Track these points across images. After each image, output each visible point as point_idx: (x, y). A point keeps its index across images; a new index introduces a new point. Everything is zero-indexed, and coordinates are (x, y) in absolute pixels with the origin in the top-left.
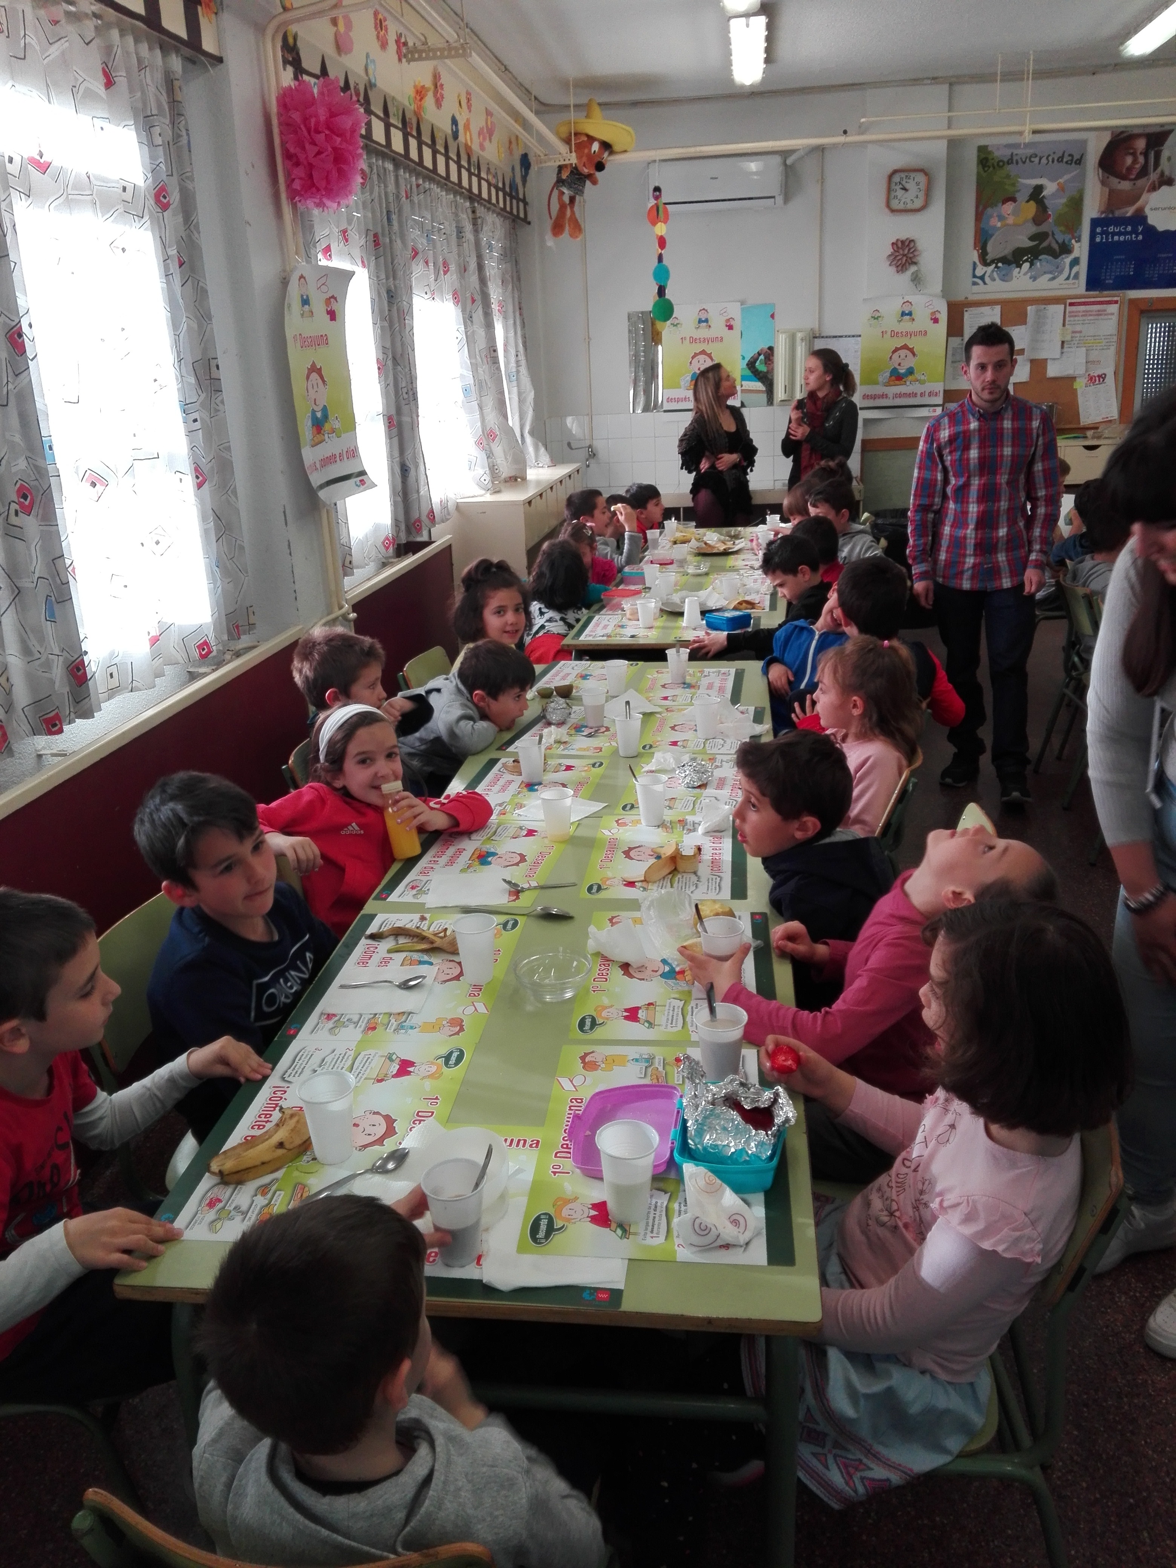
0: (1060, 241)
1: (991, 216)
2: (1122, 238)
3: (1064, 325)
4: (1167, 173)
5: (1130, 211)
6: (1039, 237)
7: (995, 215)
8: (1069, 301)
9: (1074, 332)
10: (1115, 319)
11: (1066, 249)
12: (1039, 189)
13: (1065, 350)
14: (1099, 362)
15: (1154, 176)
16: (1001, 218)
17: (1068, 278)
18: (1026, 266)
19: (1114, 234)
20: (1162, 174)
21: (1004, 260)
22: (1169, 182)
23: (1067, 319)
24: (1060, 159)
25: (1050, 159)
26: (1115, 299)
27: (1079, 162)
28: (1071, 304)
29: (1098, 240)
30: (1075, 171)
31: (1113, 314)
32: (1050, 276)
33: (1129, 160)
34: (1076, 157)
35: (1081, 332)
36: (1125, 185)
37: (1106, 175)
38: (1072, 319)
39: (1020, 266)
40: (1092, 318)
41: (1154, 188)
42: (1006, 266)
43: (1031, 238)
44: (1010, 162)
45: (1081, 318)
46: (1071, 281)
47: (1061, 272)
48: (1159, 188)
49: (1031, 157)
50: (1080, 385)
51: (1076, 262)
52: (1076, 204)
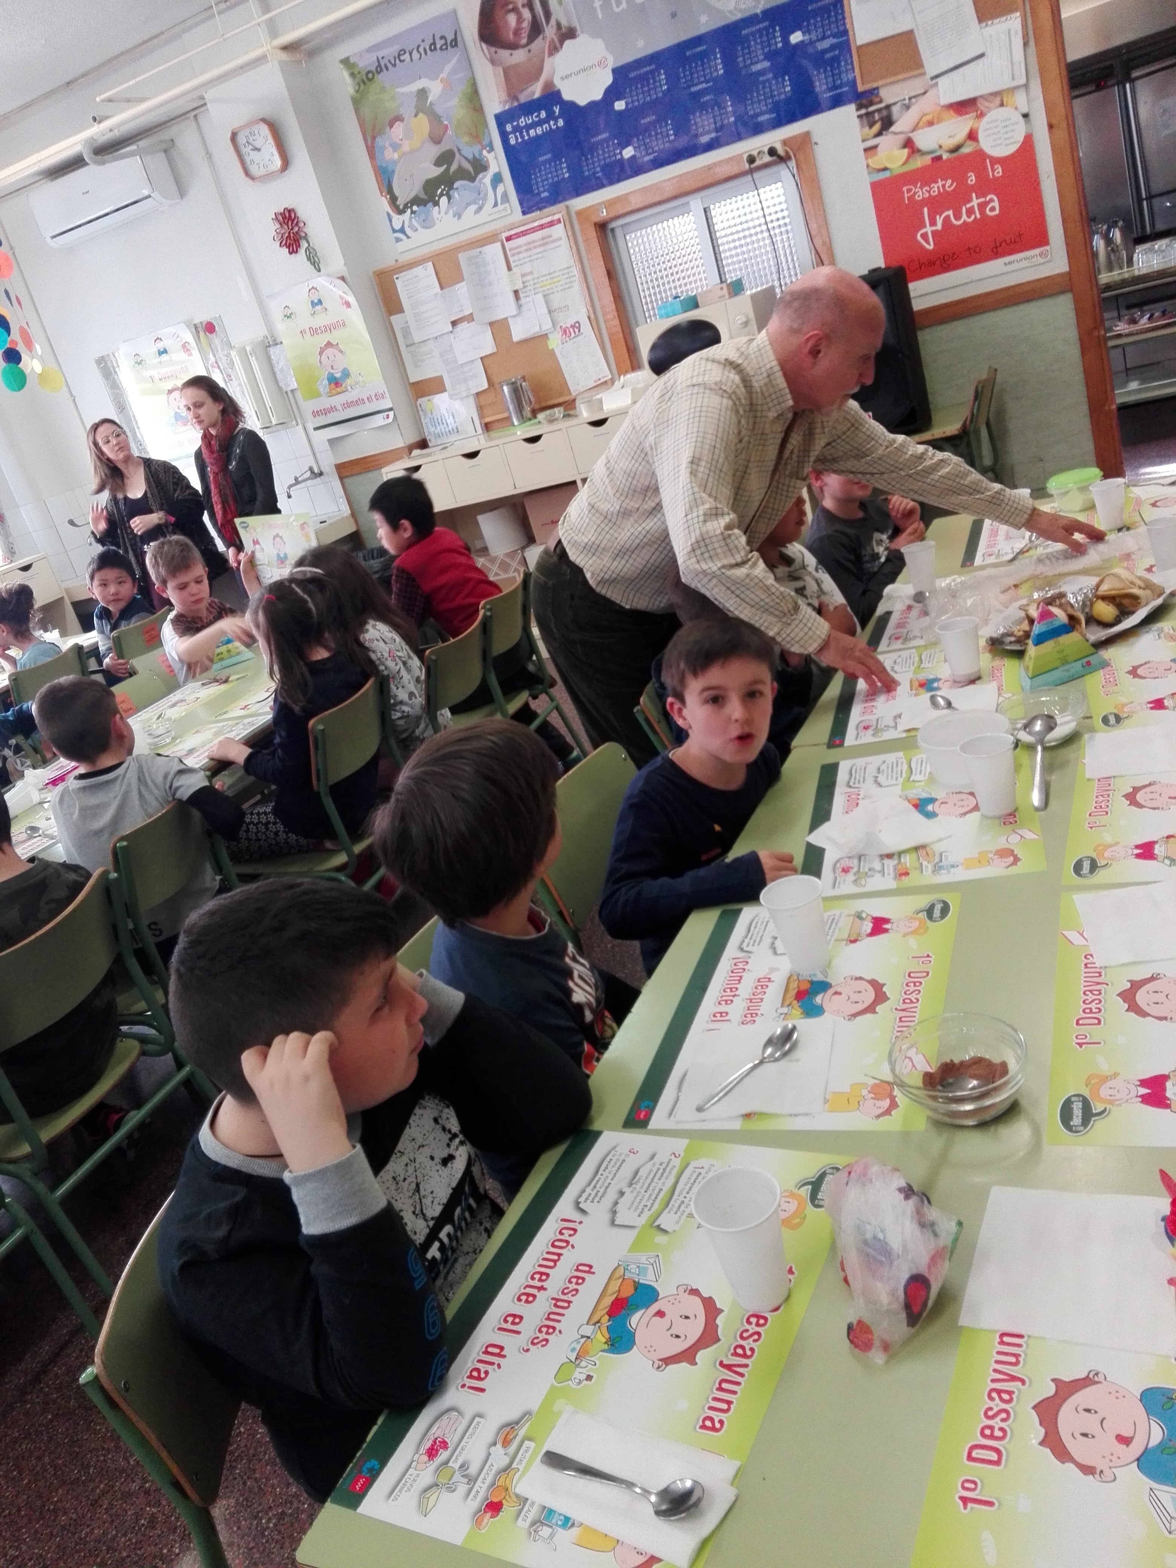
0: (470, 157)
1: (383, 148)
2: (539, 131)
3: (509, 269)
4: (564, 23)
5: (536, 91)
6: (445, 158)
7: (387, 145)
8: (504, 236)
9: (523, 275)
10: (564, 243)
11: (480, 166)
12: (423, 93)
13: (523, 301)
14: (566, 307)
15: (550, 32)
16: (396, 147)
17: (496, 205)
18: (443, 201)
19: (528, 127)
20: (559, 26)
22: (570, 34)
23: (511, 260)
24: (433, 47)
25: (421, 49)
26: (556, 217)
27: (455, 43)
28: (509, 239)
29: (513, 141)
31: (560, 239)
32: (473, 207)
33: (512, 19)
34: (450, 37)
35: (532, 273)
36: (519, 56)
37: (493, 49)
38: (516, 258)
39: (436, 204)
40: (538, 250)
41: (554, 49)
42: (422, 207)
43: (438, 163)
44: (379, 69)
45: (525, 254)
46: (500, 207)
47: (485, 198)
48: (562, 44)
49: (399, 55)
50: (555, 342)
51: (497, 179)
52: (474, 99)
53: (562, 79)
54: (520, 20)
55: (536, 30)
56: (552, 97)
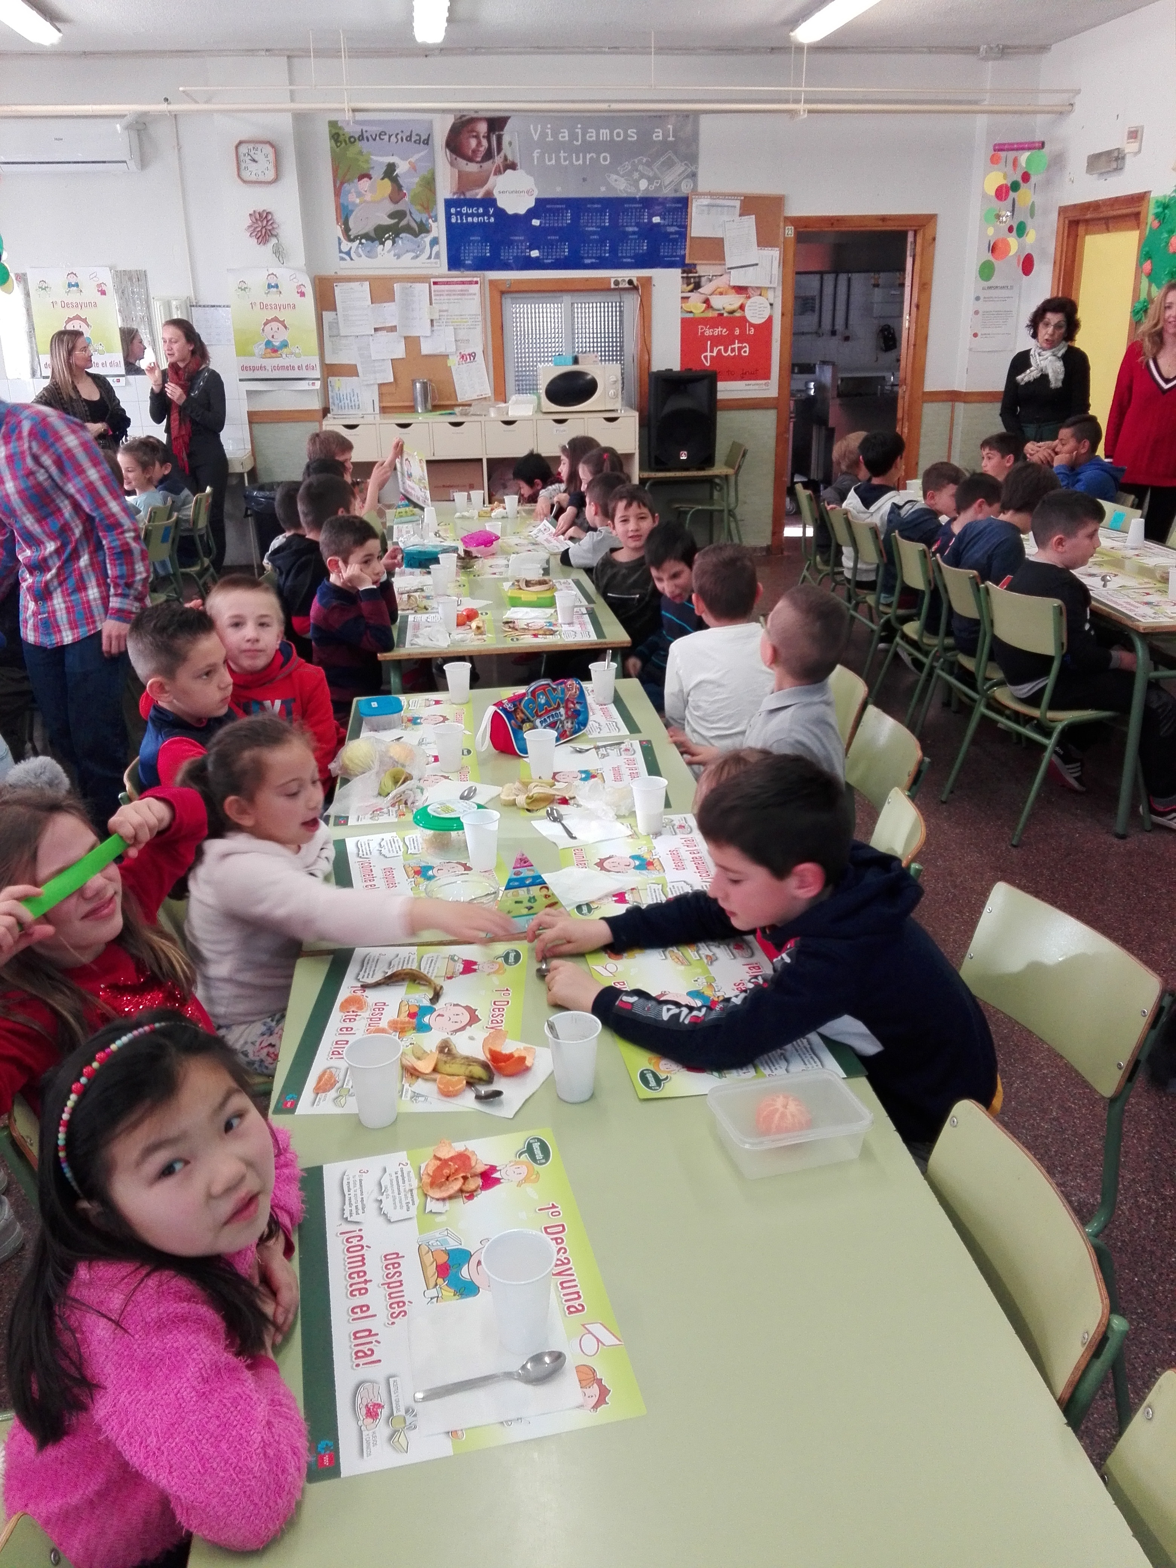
1: (349, 192)
2: (475, 220)
3: (431, 304)
4: (510, 158)
5: (480, 194)
7: (353, 190)
8: (432, 280)
9: (440, 311)
10: (477, 298)
12: (391, 168)
13: (435, 328)
14: (468, 341)
15: (498, 160)
16: (359, 195)
17: (430, 257)
19: (468, 215)
20: (506, 159)
21: (366, 236)
22: (513, 166)
23: (433, 298)
24: (409, 138)
25: (399, 137)
26: (475, 279)
27: (427, 142)
28: (435, 283)
29: (453, 220)
30: (423, 152)
31: (475, 294)
33: (473, 143)
34: (424, 137)
35: (447, 311)
36: (472, 167)
37: (454, 156)
38: (438, 298)
40: (456, 297)
41: (498, 172)
42: (369, 242)
44: (361, 137)
45: (446, 297)
46: (432, 260)
47: (422, 251)
48: (505, 171)
49: (380, 134)
50: (453, 362)
51: (435, 242)
52: (429, 183)
53: (500, 192)
54: (479, 144)
55: (489, 155)
56: (489, 201)
